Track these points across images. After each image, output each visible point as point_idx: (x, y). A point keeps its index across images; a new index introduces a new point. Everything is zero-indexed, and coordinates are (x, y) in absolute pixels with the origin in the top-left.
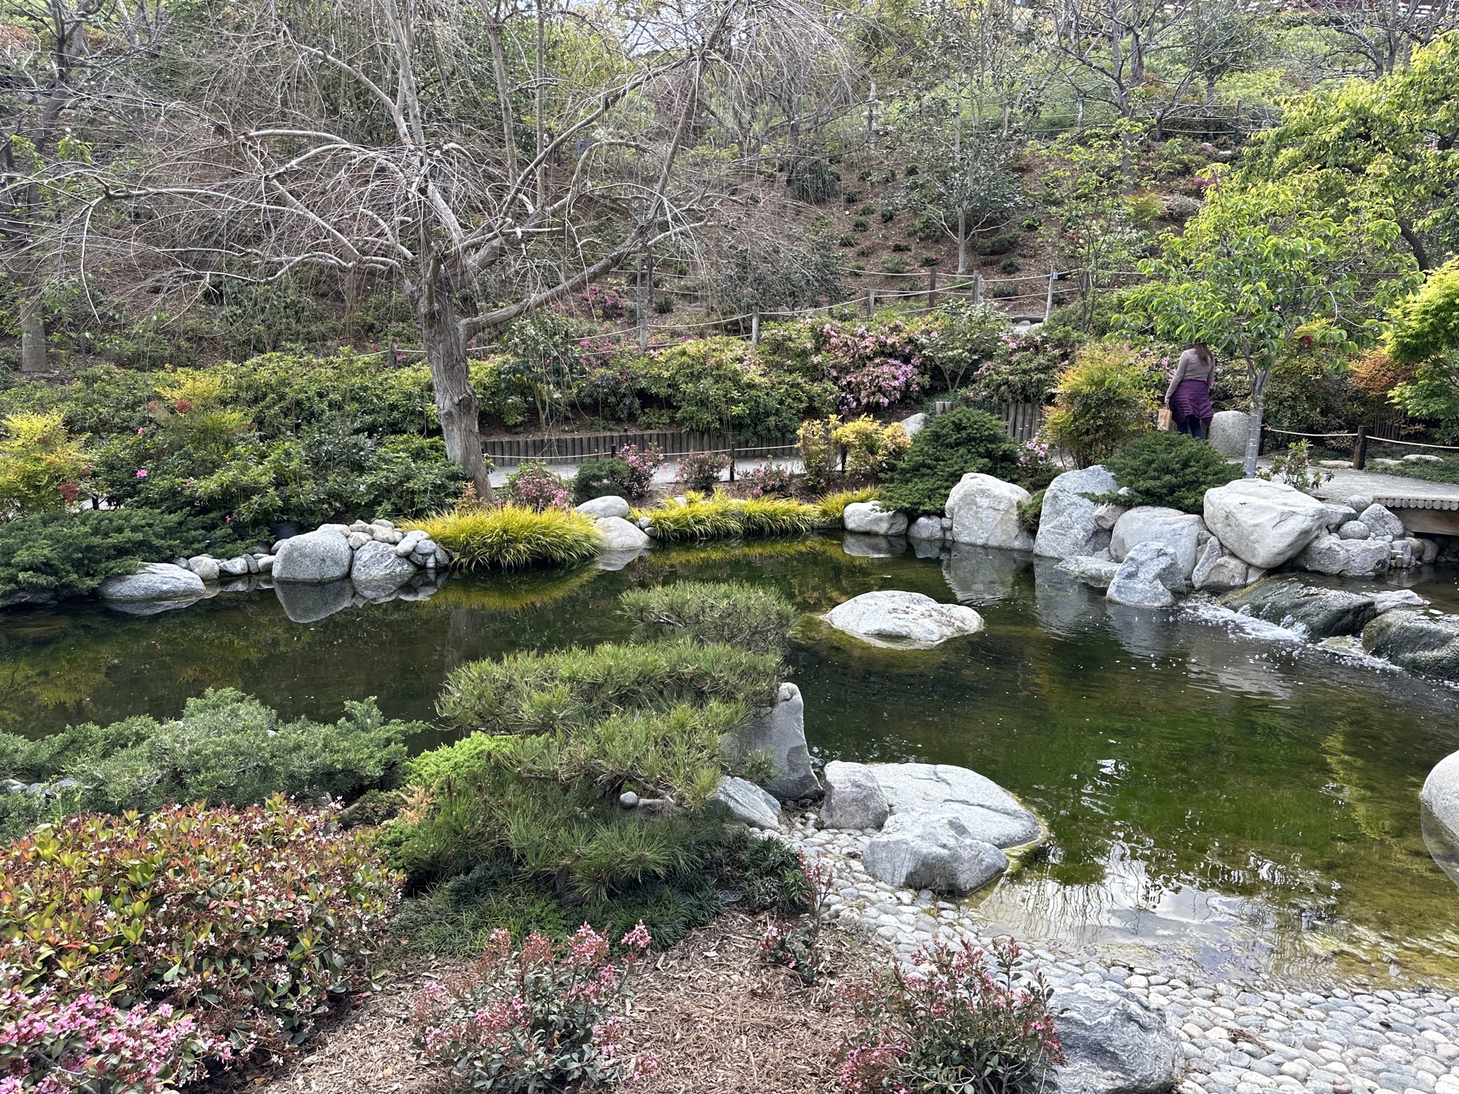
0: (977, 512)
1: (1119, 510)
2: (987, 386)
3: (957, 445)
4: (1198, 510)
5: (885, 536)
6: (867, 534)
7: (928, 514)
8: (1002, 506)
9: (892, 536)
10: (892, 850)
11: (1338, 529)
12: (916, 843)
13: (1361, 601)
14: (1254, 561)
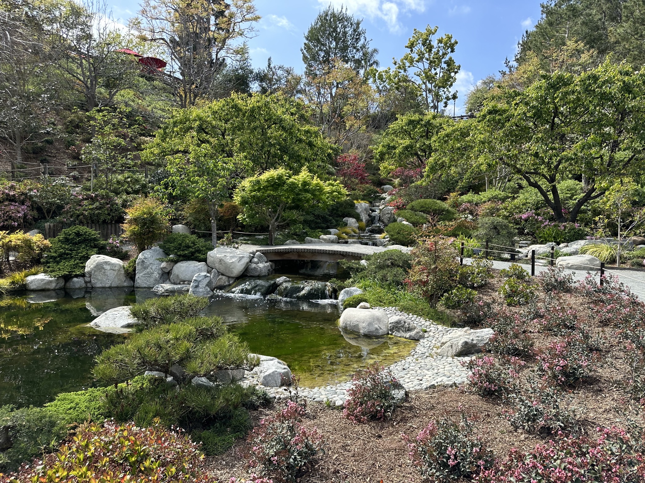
0: (104, 272)
1: (172, 264)
2: (71, 216)
3: (79, 243)
4: (205, 260)
5: (54, 290)
6: (43, 290)
7: (77, 276)
8: (116, 268)
9: (58, 289)
10: (272, 376)
11: (250, 261)
12: (278, 370)
13: (272, 282)
14: (232, 275)
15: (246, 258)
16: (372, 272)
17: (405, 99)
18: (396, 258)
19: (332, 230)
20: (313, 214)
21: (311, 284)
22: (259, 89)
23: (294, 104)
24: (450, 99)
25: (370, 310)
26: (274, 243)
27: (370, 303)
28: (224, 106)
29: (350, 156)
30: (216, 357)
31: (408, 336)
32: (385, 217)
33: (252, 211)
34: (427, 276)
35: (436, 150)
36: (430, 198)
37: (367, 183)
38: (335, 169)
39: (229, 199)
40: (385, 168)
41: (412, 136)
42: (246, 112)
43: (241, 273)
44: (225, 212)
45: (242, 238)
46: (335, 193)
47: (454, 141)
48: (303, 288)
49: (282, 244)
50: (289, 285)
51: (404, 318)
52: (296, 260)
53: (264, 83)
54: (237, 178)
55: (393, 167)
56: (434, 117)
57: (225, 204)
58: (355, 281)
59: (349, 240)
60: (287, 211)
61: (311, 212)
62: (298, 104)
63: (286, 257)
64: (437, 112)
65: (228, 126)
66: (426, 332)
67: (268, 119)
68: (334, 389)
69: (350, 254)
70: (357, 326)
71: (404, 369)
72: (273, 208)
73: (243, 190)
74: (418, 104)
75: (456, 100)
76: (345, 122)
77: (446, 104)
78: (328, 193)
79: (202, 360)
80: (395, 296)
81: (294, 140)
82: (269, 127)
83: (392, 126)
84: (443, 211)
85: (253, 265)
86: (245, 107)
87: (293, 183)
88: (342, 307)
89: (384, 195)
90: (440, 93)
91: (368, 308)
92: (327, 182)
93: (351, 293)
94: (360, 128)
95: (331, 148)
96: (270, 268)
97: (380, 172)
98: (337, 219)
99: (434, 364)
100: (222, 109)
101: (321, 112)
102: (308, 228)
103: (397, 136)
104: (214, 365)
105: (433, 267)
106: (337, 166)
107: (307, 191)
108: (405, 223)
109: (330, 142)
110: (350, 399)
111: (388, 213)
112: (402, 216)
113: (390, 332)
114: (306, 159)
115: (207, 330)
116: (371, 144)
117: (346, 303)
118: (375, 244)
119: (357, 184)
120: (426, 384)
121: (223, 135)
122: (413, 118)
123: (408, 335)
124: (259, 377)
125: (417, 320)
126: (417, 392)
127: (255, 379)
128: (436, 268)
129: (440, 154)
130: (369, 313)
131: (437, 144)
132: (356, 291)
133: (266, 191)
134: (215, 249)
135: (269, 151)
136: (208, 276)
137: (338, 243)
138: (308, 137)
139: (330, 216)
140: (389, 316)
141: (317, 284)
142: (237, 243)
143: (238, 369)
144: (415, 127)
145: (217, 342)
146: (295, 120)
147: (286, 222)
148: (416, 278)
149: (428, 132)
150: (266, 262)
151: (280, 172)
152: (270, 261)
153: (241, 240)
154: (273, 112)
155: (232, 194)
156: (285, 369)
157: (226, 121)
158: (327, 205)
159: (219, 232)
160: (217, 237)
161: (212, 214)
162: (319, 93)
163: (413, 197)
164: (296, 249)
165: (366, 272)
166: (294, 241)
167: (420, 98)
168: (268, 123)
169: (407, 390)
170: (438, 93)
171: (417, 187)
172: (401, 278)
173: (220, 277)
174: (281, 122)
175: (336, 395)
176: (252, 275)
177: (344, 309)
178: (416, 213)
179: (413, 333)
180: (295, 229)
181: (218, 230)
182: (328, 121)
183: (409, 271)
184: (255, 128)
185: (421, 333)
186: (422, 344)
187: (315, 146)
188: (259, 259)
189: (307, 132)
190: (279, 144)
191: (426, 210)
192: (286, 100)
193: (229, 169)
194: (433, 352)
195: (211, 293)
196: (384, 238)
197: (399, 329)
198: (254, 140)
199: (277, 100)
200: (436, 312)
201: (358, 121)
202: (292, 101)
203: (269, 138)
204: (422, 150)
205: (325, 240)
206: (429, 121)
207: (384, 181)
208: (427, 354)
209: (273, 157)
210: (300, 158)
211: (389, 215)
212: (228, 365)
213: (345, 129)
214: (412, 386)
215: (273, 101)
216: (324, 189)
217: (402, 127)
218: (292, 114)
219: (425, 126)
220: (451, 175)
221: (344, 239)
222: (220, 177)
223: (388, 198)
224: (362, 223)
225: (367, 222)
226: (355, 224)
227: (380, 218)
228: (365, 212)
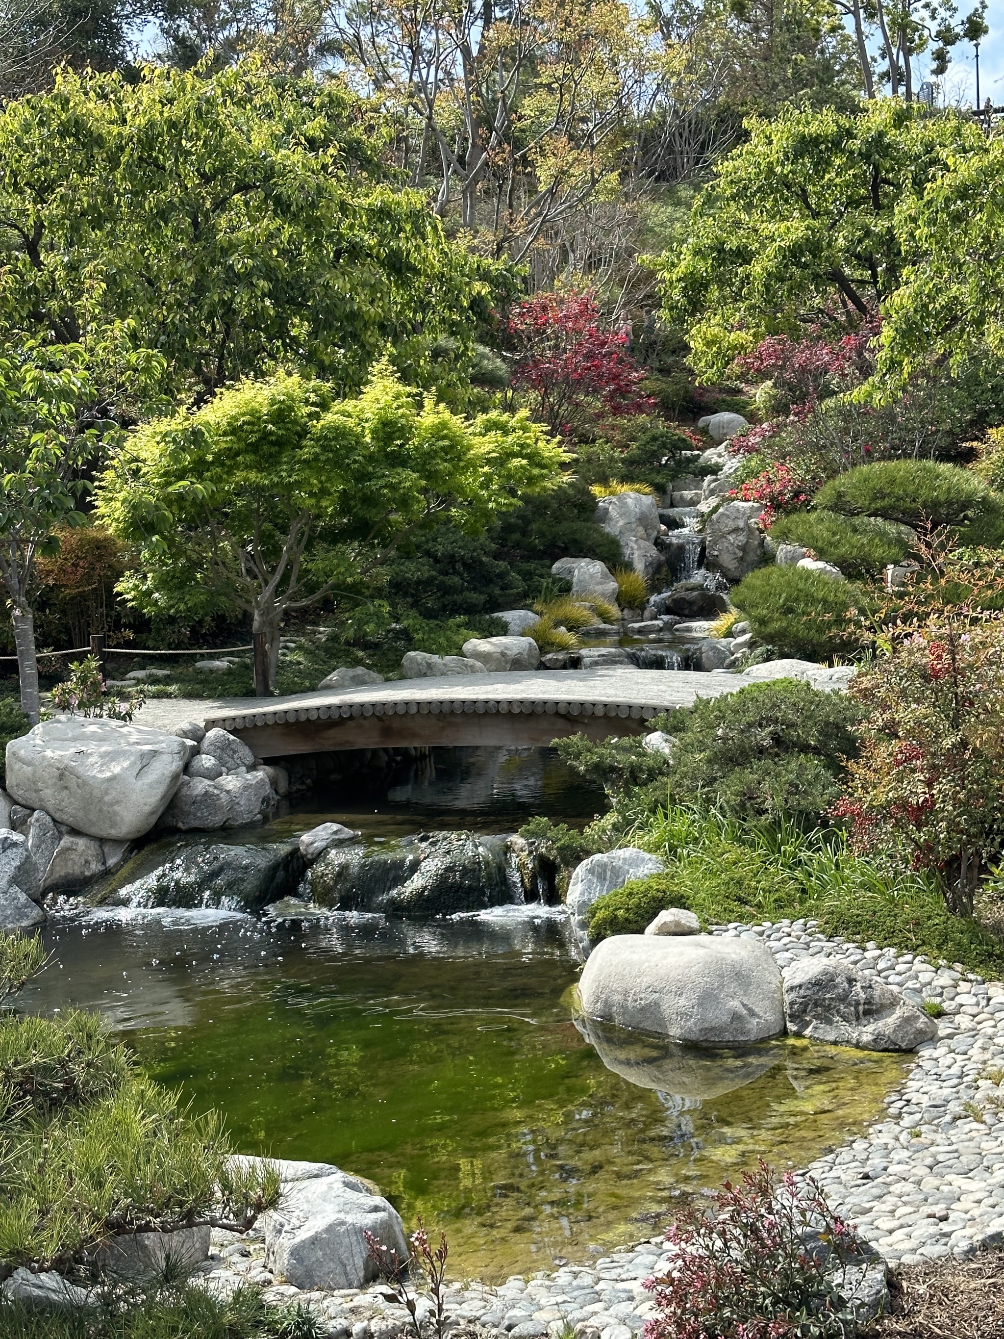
10: (328, 1242)
11: (186, 769)
12: (349, 1219)
13: (283, 849)
14: (113, 833)
15: (166, 758)
16: (695, 778)
17: (769, 48)
18: (792, 716)
19: (510, 616)
20: (428, 554)
21: (444, 846)
22: (163, 46)
23: (317, 102)
24: (957, 37)
25: (703, 938)
26: (278, 685)
27: (700, 908)
28: (26, 128)
29: (562, 301)
30: (100, 1185)
31: (866, 1038)
32: (723, 545)
33: (175, 557)
34: (929, 784)
35: (917, 257)
36: (907, 456)
37: (640, 408)
38: (504, 359)
39: (80, 517)
40: (709, 344)
41: (812, 201)
42: (121, 149)
43: (153, 820)
44: (62, 570)
45: (140, 674)
46: (516, 462)
47: (991, 216)
48: (415, 866)
49: (313, 689)
50: (354, 856)
51: (846, 962)
52: (374, 752)
53: (182, 22)
54: (107, 427)
55: (743, 337)
56: (901, 119)
57: (60, 535)
58: (629, 823)
59: (584, 652)
60: (320, 547)
61: (418, 547)
62: (334, 101)
63: (331, 741)
64: (909, 94)
65: (53, 209)
66: (940, 1014)
67: (217, 171)
68: (586, 1280)
69: (600, 712)
70: (652, 1010)
71: (866, 1177)
72: (264, 538)
73: (136, 473)
74: (827, 68)
75: (983, 40)
76: (532, 164)
77: (942, 61)
78: (489, 462)
79: (43, 1201)
80: (797, 874)
81: (329, 250)
82: (221, 204)
83: (729, 165)
84: (967, 504)
85: (201, 785)
86: (115, 129)
87: (340, 432)
88: (584, 935)
89: (711, 455)
90: (915, 17)
91: (690, 932)
92: (481, 418)
93: (617, 872)
94: (595, 182)
95: (485, 276)
96: (268, 790)
97: (688, 360)
98: (525, 566)
99: (988, 1145)
100: (19, 141)
101: (430, 126)
102: (413, 612)
103: (748, 208)
104: (96, 1217)
105: (948, 742)
106: (512, 349)
107: (398, 460)
108: (809, 564)
109: (473, 250)
110: (660, 1316)
111: (736, 530)
112: (800, 539)
113: (792, 1027)
114: (382, 327)
115: (46, 1070)
116: (644, 245)
117: (600, 915)
118: (692, 663)
119: (600, 416)
120: (968, 1232)
121: (32, 247)
122: (813, 129)
123: (867, 1032)
124: (270, 1252)
125: (900, 968)
126: (932, 1268)
127: (257, 1261)
128: (964, 744)
129: (939, 272)
130: (701, 952)
131: (922, 232)
132: (635, 862)
133: (230, 473)
134: (38, 728)
135: (228, 307)
136: (15, 844)
137: (542, 666)
138: (383, 236)
139: (496, 556)
140: (782, 957)
141: (469, 845)
142: (124, 697)
143: (190, 1225)
144: (822, 165)
145: (96, 1118)
146: (324, 167)
147: (318, 595)
148: (883, 794)
149: (877, 182)
150: (252, 768)
151: (281, 387)
152: (268, 762)
153: (139, 681)
154: (232, 143)
155: (87, 492)
156: (376, 1209)
157: (43, 190)
158: (487, 514)
159: (46, 653)
160: (40, 676)
161: (14, 582)
162: (416, 50)
163: (835, 455)
164: (374, 705)
165: (669, 781)
166: (360, 670)
167: (831, 43)
168: (216, 185)
169: (892, 1264)
170: (908, 15)
171: (846, 414)
172: (818, 800)
173: (66, 841)
174: (267, 178)
175: (598, 1306)
176: (196, 824)
177: (596, 940)
178: (856, 521)
179: (887, 1024)
180: (360, 623)
181: (39, 646)
182: (461, 159)
183: (851, 765)
184: (163, 213)
185: (922, 1022)
186: (927, 1065)
187: (416, 272)
188: (219, 759)
189: (382, 213)
190: (269, 273)
191: (893, 508)
192: (280, 86)
193: (65, 394)
194: (979, 1095)
195: (35, 913)
196: (729, 634)
197: (828, 1008)
198: (160, 262)
199: (248, 87)
200: (975, 929)
201: (586, 155)
202: (307, 91)
203: (226, 251)
204: (858, 257)
205: (484, 657)
206: (881, 134)
207: (707, 398)
208: (955, 1108)
209: (246, 327)
210: (359, 324)
211: (742, 538)
212: (150, 1212)
213: (532, 190)
214: (907, 1245)
215: (231, 94)
216: (469, 448)
217: (771, 171)
218: (313, 144)
219: (866, 157)
220: (986, 353)
221: (563, 647)
222: (39, 426)
223: (731, 465)
224: (632, 577)
225: (650, 570)
226: (601, 583)
227: (703, 549)
228: (641, 529)
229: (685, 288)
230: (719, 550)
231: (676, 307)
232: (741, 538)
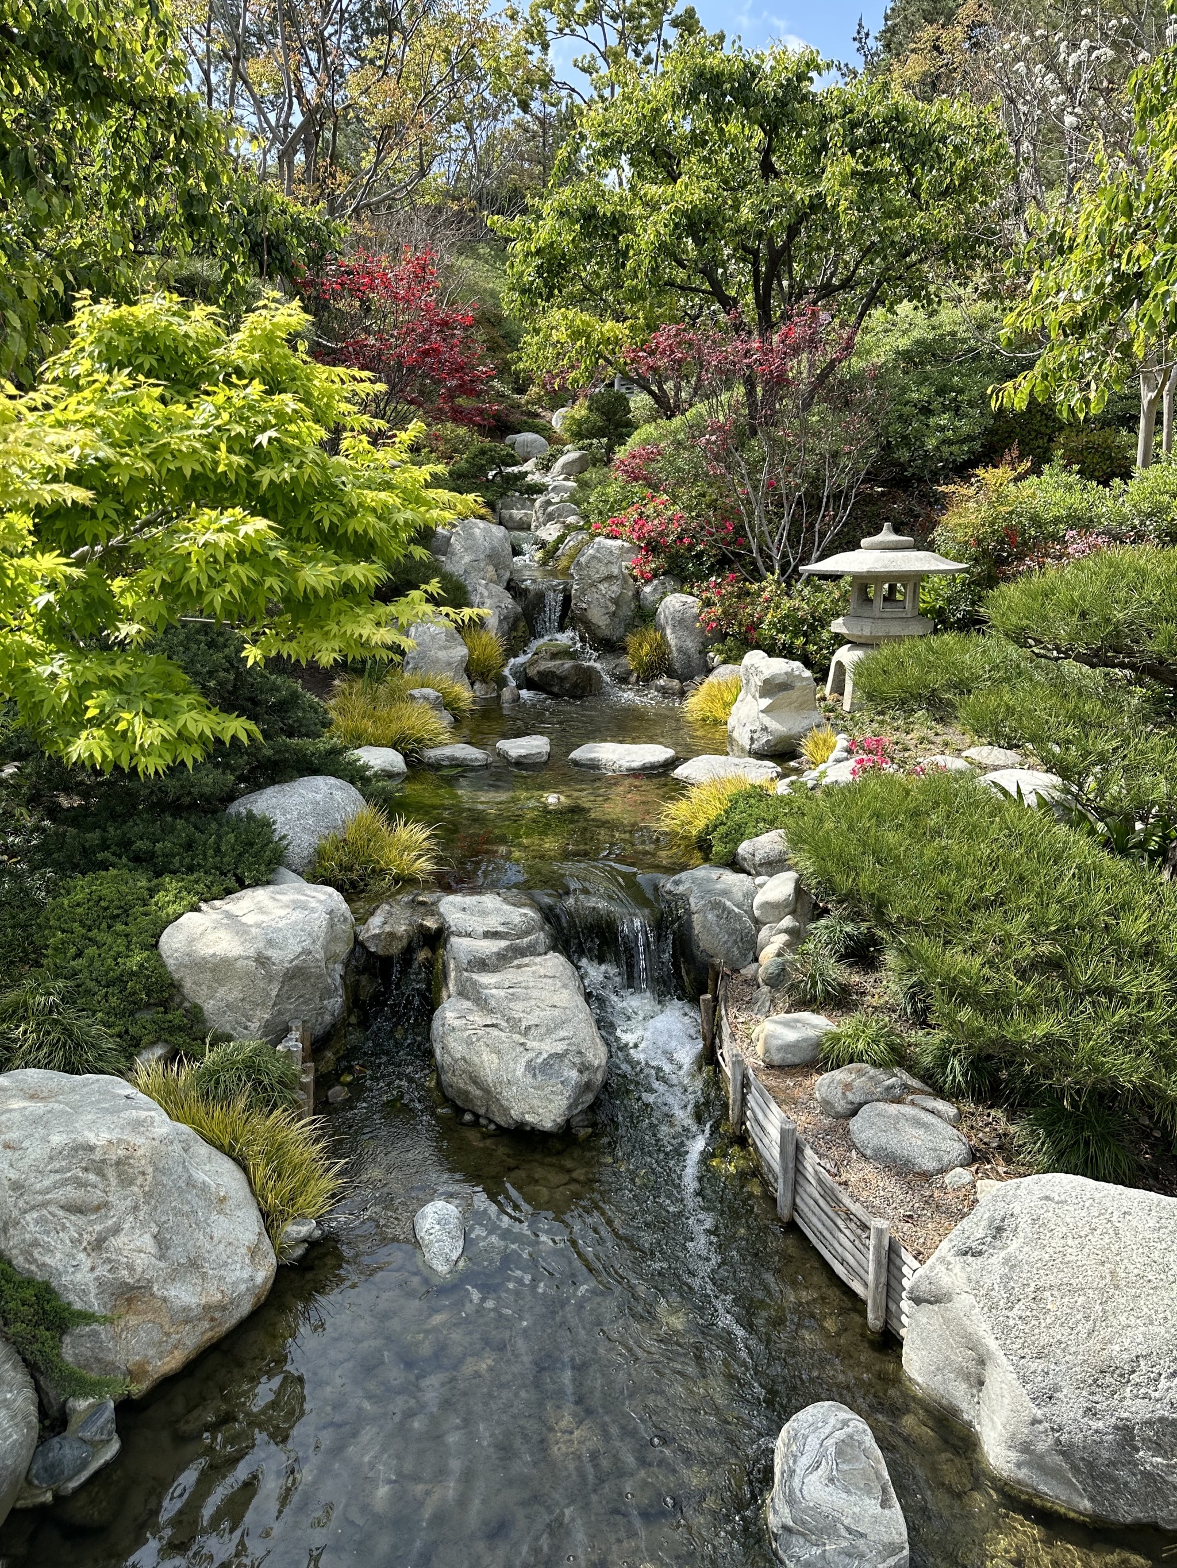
32: (593, 596)
207: (513, 418)
224: (485, 638)
225: (506, 627)
226: (445, 648)
227: (567, 599)
228: (490, 568)
229: (540, 267)
230: (588, 603)
231: (530, 290)
232: (614, 588)
